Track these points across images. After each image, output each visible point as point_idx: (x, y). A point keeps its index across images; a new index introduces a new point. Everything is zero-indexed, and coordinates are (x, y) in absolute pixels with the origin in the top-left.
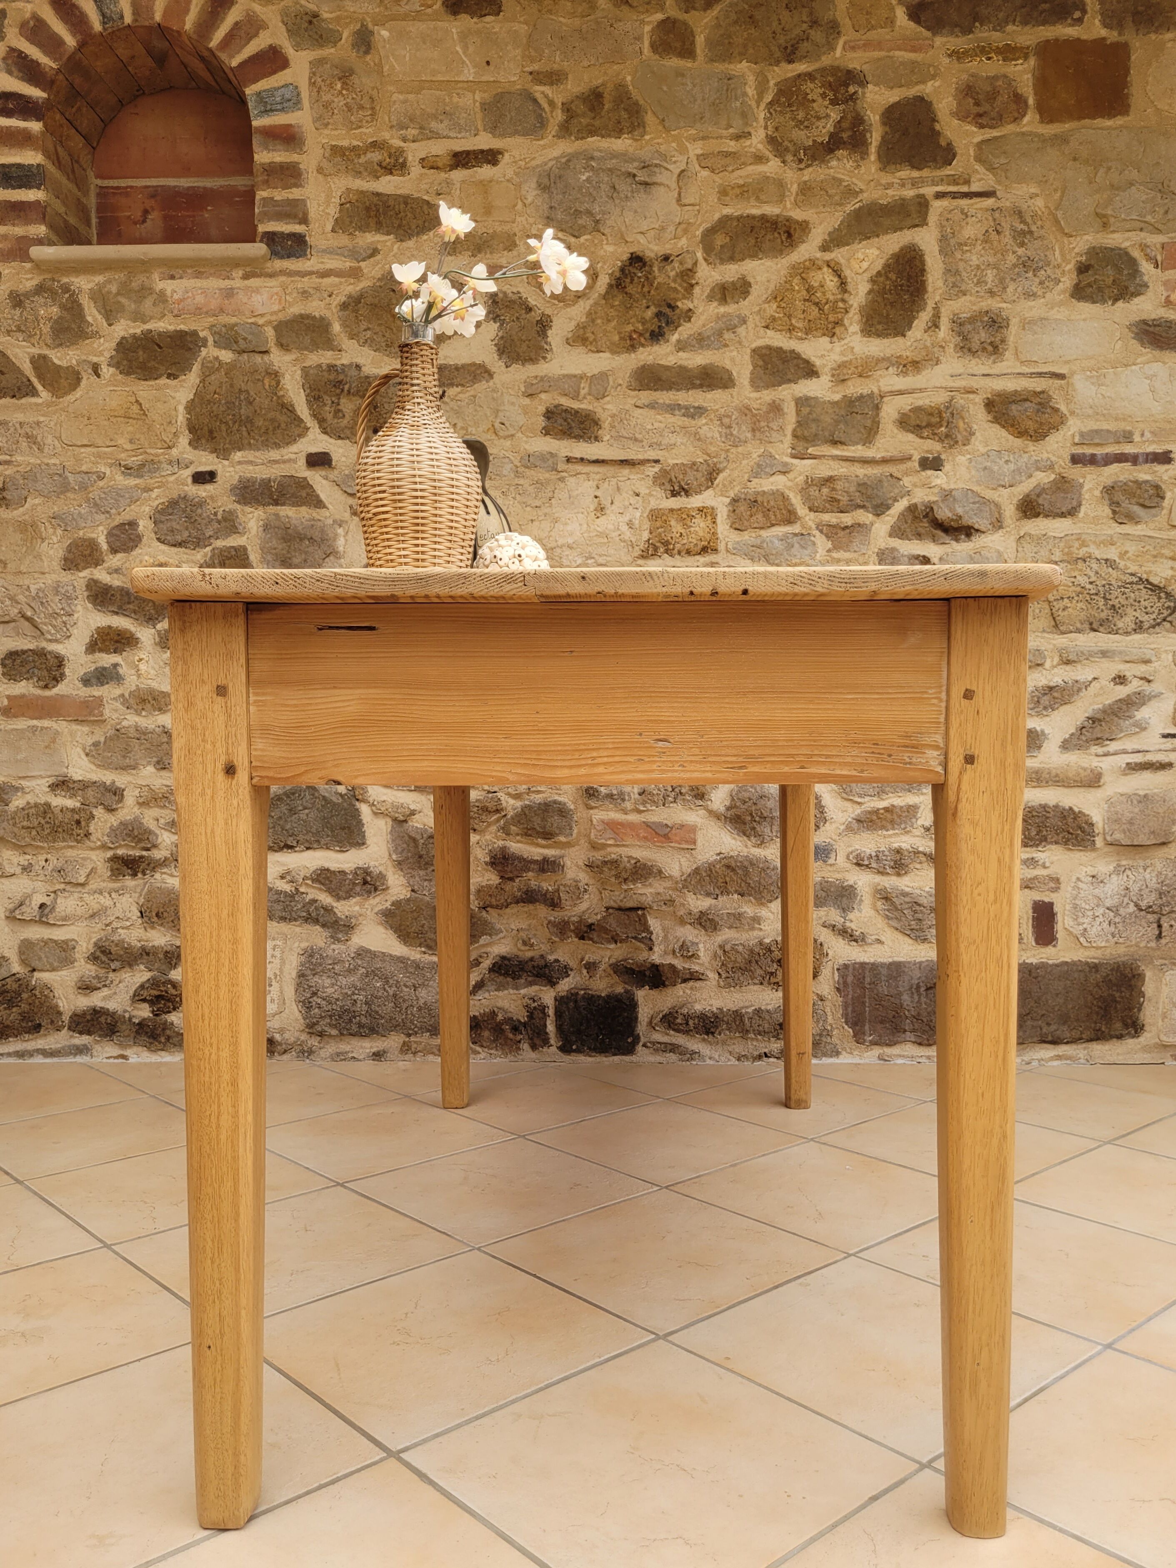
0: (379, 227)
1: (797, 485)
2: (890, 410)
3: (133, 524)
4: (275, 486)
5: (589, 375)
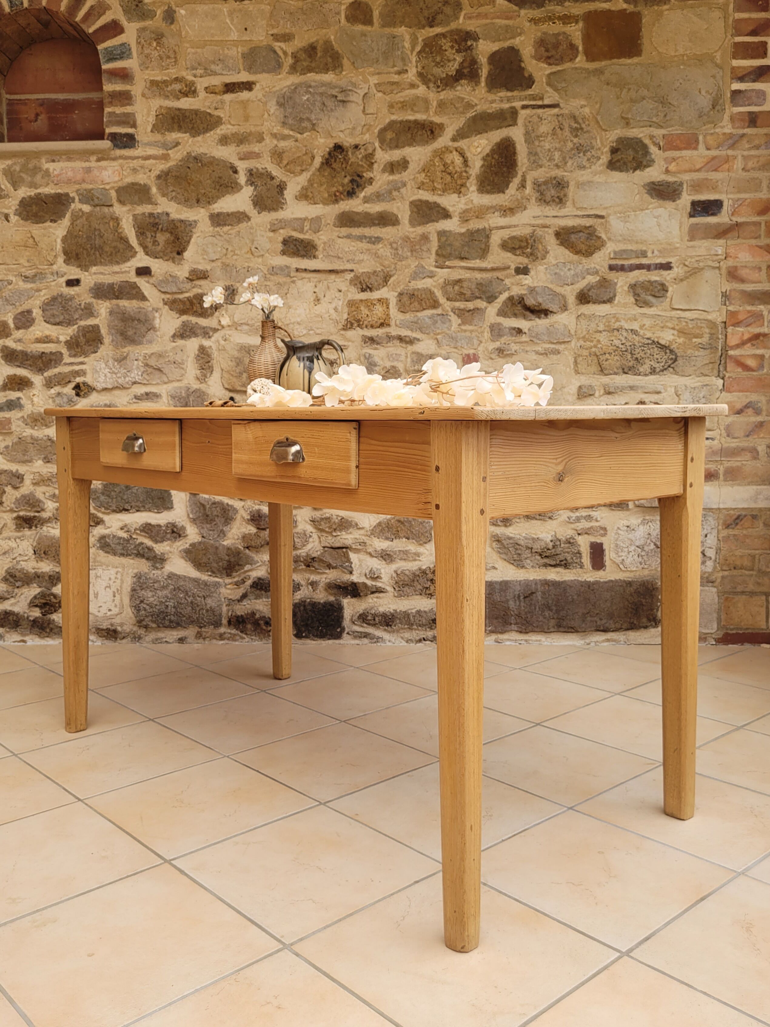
0: (180, 129)
1: (439, 284)
2: (496, 239)
3: (29, 312)
4: (116, 287)
5: (310, 218)
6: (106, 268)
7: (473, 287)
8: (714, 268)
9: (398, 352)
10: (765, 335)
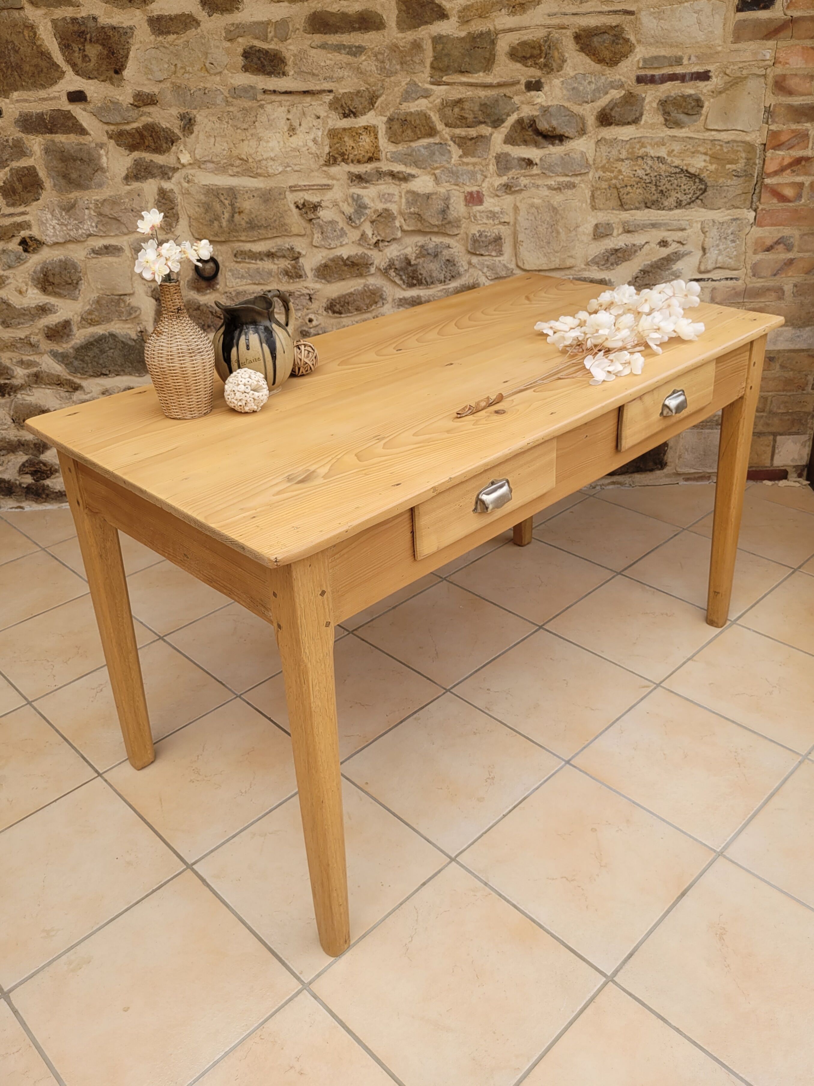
1: (436, 106)
2: (503, 45)
4: (47, 118)
5: (273, 21)
6: (30, 93)
7: (476, 108)
8: (759, 76)
9: (391, 191)
10: (807, 159)
